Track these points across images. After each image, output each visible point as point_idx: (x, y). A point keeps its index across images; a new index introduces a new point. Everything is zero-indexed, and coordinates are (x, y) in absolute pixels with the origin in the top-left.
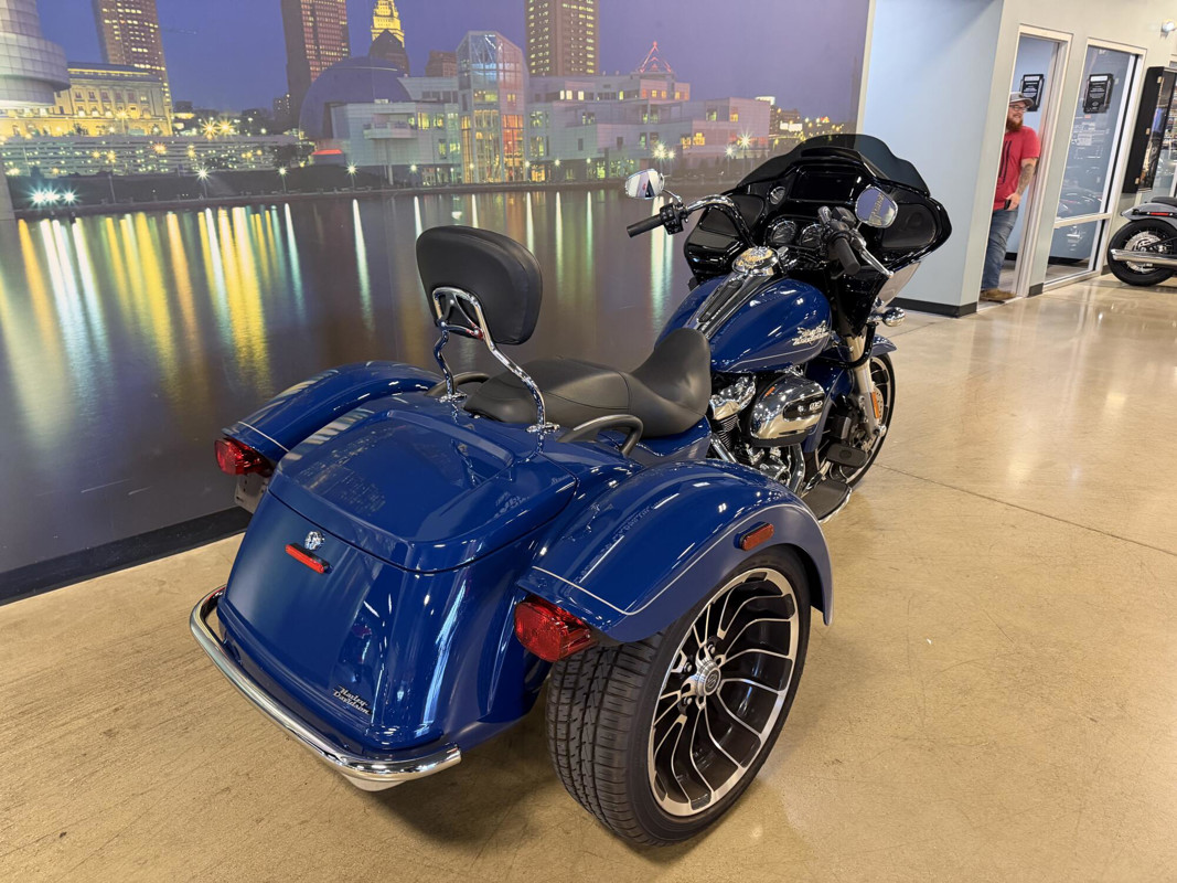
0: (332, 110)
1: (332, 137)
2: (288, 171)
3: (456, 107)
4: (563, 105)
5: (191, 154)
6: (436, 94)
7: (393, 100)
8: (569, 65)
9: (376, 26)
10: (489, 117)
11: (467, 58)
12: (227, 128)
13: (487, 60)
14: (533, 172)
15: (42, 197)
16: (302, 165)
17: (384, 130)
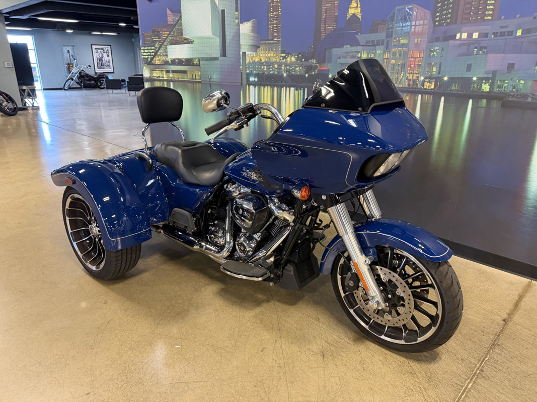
0: (327, 51)
1: (325, 62)
2: (309, 75)
3: (382, 47)
4: (458, 42)
5: (283, 68)
6: (373, 42)
7: (352, 46)
8: (467, 16)
9: (349, 13)
10: (401, 52)
11: (393, 21)
12: (293, 59)
13: (405, 20)
14: (426, 83)
15: (252, 79)
16: (313, 73)
17: (346, 59)
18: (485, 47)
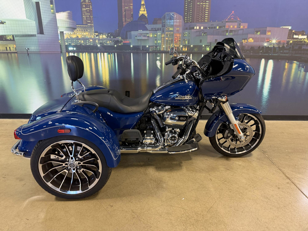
0: (128, 33)
1: (127, 39)
2: (117, 46)
3: (161, 31)
4: (196, 30)
5: (97, 41)
6: (155, 29)
7: (143, 30)
8: (198, 20)
9: (140, 13)
10: (170, 34)
11: (165, 19)
12: (104, 37)
13: (171, 19)
14: (183, 48)
15: (71, 49)
16: (120, 45)
17: (140, 37)
18: (206, 33)
